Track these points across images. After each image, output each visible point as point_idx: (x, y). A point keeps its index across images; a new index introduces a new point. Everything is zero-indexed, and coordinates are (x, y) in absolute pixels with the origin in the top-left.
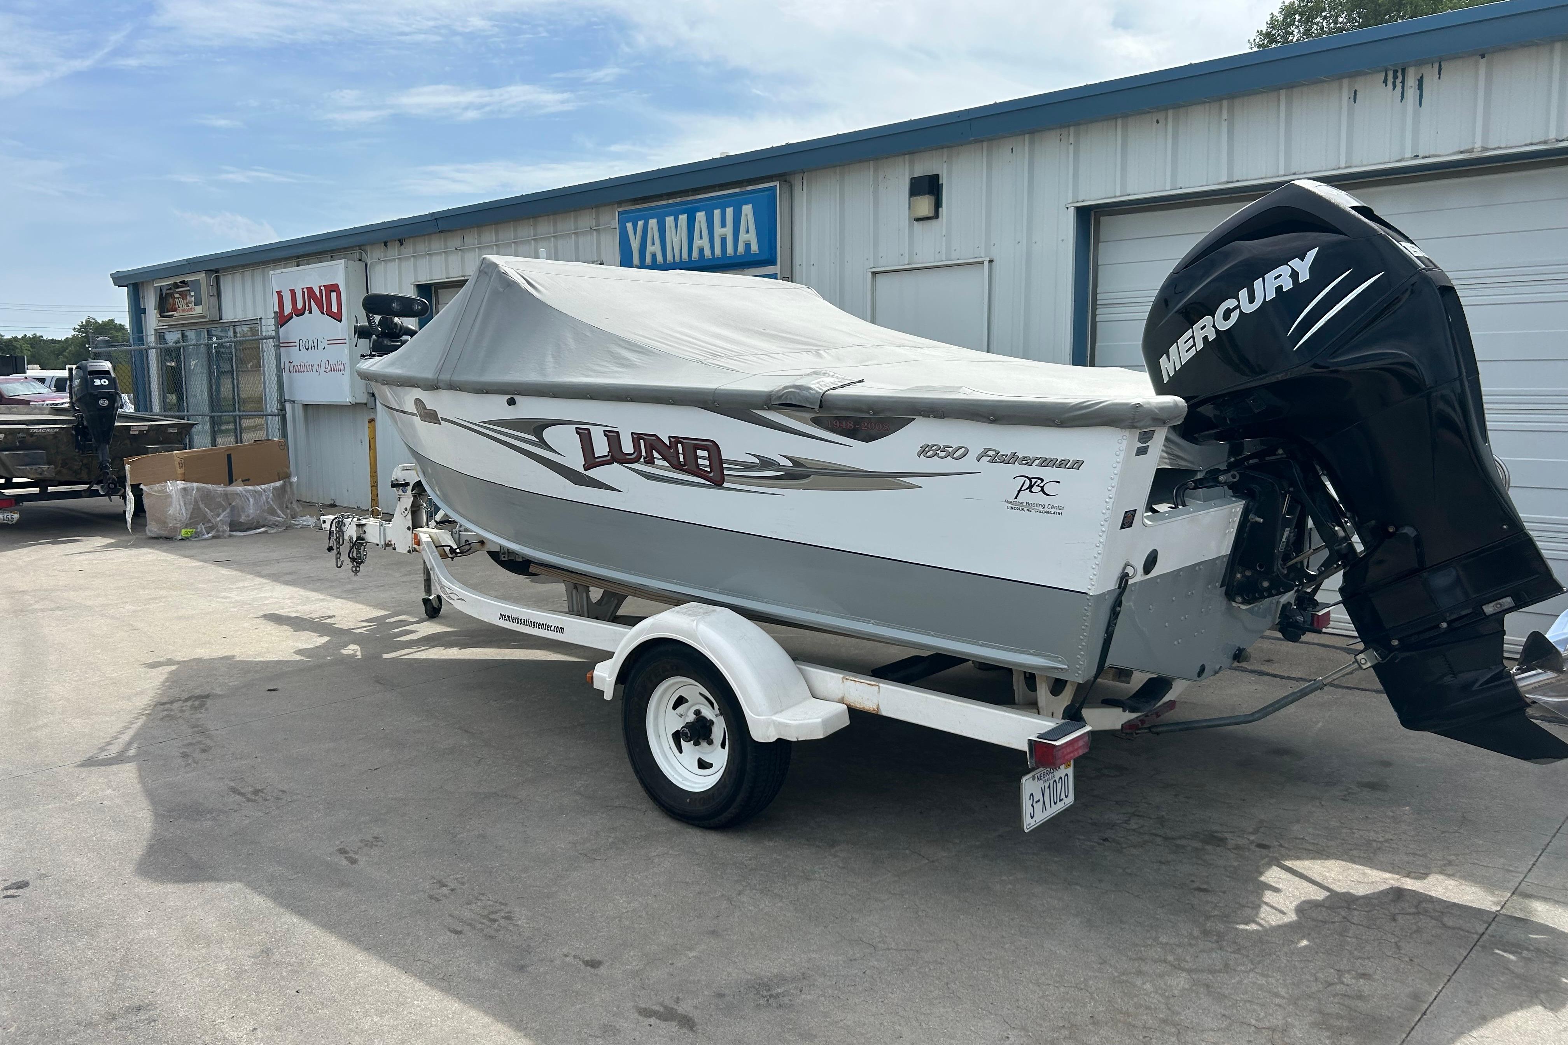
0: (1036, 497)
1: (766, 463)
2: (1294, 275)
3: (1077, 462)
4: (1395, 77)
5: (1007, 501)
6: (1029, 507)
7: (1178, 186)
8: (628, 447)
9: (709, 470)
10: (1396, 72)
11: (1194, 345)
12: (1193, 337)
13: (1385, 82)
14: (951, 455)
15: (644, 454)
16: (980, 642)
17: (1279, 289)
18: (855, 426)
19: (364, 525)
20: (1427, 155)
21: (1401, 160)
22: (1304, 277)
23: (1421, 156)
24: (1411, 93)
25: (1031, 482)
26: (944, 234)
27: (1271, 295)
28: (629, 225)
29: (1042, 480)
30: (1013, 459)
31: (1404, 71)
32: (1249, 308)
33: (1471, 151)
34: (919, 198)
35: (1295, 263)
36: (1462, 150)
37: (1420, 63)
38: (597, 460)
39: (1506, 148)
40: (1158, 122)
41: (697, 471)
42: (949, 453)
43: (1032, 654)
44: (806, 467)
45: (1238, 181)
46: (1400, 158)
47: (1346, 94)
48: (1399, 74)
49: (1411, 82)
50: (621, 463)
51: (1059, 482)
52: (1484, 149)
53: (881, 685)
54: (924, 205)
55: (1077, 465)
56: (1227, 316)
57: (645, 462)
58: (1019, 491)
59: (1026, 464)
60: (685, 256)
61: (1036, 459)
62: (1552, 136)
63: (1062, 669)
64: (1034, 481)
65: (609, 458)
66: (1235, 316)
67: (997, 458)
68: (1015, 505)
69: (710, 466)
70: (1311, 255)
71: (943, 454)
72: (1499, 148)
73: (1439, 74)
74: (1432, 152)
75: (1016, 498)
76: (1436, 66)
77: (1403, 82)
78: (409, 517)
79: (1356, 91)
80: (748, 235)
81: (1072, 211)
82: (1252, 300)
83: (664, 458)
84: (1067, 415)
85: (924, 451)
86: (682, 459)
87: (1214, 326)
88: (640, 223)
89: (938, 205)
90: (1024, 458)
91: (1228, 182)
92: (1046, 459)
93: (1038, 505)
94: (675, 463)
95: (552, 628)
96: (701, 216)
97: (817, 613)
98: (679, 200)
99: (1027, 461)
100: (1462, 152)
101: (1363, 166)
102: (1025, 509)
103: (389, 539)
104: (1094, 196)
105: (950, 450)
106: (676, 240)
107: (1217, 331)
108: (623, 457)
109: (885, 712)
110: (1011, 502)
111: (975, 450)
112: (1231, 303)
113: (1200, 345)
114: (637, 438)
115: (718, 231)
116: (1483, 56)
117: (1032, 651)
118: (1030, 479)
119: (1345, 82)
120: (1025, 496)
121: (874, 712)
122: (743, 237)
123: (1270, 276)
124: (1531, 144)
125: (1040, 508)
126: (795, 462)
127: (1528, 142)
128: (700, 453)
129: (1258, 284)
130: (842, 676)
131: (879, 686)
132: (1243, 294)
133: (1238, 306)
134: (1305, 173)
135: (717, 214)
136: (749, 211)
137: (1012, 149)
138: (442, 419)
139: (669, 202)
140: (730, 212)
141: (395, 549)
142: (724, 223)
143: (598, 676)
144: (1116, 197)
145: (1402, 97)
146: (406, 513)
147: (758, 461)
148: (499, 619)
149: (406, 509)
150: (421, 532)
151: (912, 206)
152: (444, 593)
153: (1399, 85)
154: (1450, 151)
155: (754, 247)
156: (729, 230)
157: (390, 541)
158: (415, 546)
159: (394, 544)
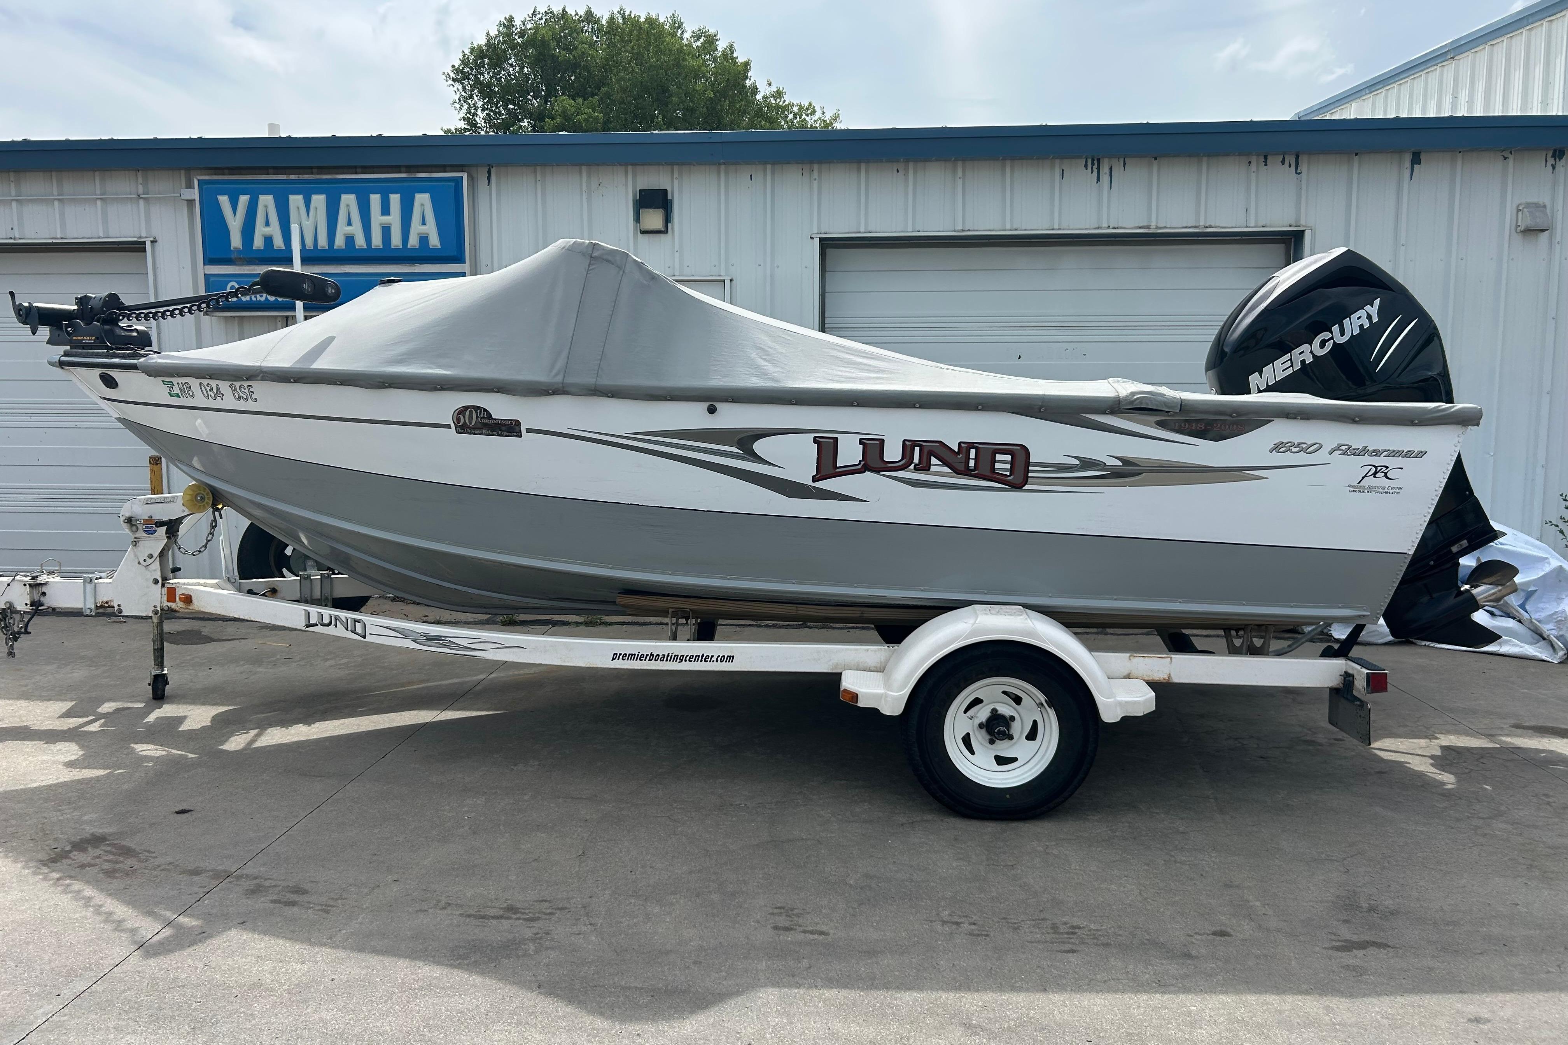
0: (1381, 481)
1: (1087, 464)
2: (1369, 317)
3: (1422, 452)
4: (1093, 164)
5: (1350, 486)
6: (1370, 489)
7: (917, 229)
8: (893, 453)
9: (1008, 473)
10: (1093, 160)
11: (1292, 366)
12: (1291, 360)
13: (1086, 166)
14: (1304, 450)
15: (916, 460)
16: (1292, 605)
17: (1361, 326)
18: (1206, 427)
19: (45, 584)
20: (1116, 226)
21: (1098, 228)
23: (1111, 227)
24: (1105, 178)
25: (1376, 469)
26: (676, 249)
27: (1357, 331)
28: (224, 200)
29: (1387, 467)
30: (1364, 451)
31: (1099, 160)
33: (1148, 227)
34: (651, 210)
35: (1368, 307)
36: (1140, 225)
37: (1110, 157)
38: (838, 470)
39: (1170, 228)
40: (898, 171)
41: (993, 476)
42: (1302, 448)
43: (1340, 608)
44: (1139, 466)
45: (969, 230)
46: (1097, 226)
47: (1058, 172)
48: (1096, 162)
49: (1105, 170)
50: (877, 471)
51: (1402, 468)
52: (1157, 227)
53: (1173, 656)
54: (653, 219)
55: (1421, 454)
56: (1323, 344)
57: (915, 469)
58: (1363, 478)
59: (1375, 455)
60: (323, 242)
61: (1386, 451)
62: (1202, 223)
63: (1364, 616)
64: (1379, 468)
65: (859, 467)
66: (1329, 346)
67: (1348, 451)
68: (1357, 488)
70: (1377, 302)
71: (1297, 449)
72: (1165, 227)
73: (1124, 166)
74: (1120, 225)
75: (1359, 483)
76: (1122, 160)
77: (1098, 168)
78: (157, 565)
79: (1063, 170)
80: (424, 227)
81: (817, 241)
82: (1342, 333)
83: (945, 463)
84: (1426, 417)
85: (1277, 448)
86: (972, 463)
87: (1311, 352)
88: (244, 199)
89: (667, 220)
90: (1374, 451)
91: (963, 231)
92: (1394, 451)
93: (1379, 487)
94: (961, 467)
95: (714, 659)
96: (348, 201)
97: (1116, 599)
98: (306, 177)
99: (1377, 453)
100: (1140, 228)
101: (1069, 229)
102: (1366, 491)
103: (105, 600)
104: (839, 229)
105: (1304, 446)
106: (308, 224)
107: (1314, 356)
108: (883, 466)
109: (1176, 679)
110: (1353, 487)
111: (1329, 445)
112: (1326, 335)
113: (1298, 367)
114: (908, 447)
115: (377, 219)
116: (1156, 159)
117: (1340, 605)
118: (1376, 467)
119: (1057, 162)
120: (1370, 481)
121: (1164, 681)
122: (416, 229)
123: (1354, 316)
124: (1186, 227)
125: (1380, 490)
126: (1125, 461)
127: (1185, 225)
128: (999, 457)
129: (1346, 322)
130: (1128, 655)
131: (1171, 658)
132: (1336, 328)
133: (1332, 338)
134: (1025, 230)
135: (375, 199)
136: (423, 200)
137: (751, 176)
138: (529, 430)
139: (292, 177)
140: (395, 199)
141: (120, 611)
142: (386, 211)
143: (866, 693)
144: (860, 232)
145: (1098, 180)
146: (150, 561)
147: (1078, 462)
148: (613, 659)
149: (151, 556)
150: (184, 584)
151: (637, 219)
152: (444, 646)
153: (1095, 171)
154: (1132, 226)
155: (434, 241)
156: (394, 219)
157: (107, 602)
158: (170, 604)
159: (119, 605)
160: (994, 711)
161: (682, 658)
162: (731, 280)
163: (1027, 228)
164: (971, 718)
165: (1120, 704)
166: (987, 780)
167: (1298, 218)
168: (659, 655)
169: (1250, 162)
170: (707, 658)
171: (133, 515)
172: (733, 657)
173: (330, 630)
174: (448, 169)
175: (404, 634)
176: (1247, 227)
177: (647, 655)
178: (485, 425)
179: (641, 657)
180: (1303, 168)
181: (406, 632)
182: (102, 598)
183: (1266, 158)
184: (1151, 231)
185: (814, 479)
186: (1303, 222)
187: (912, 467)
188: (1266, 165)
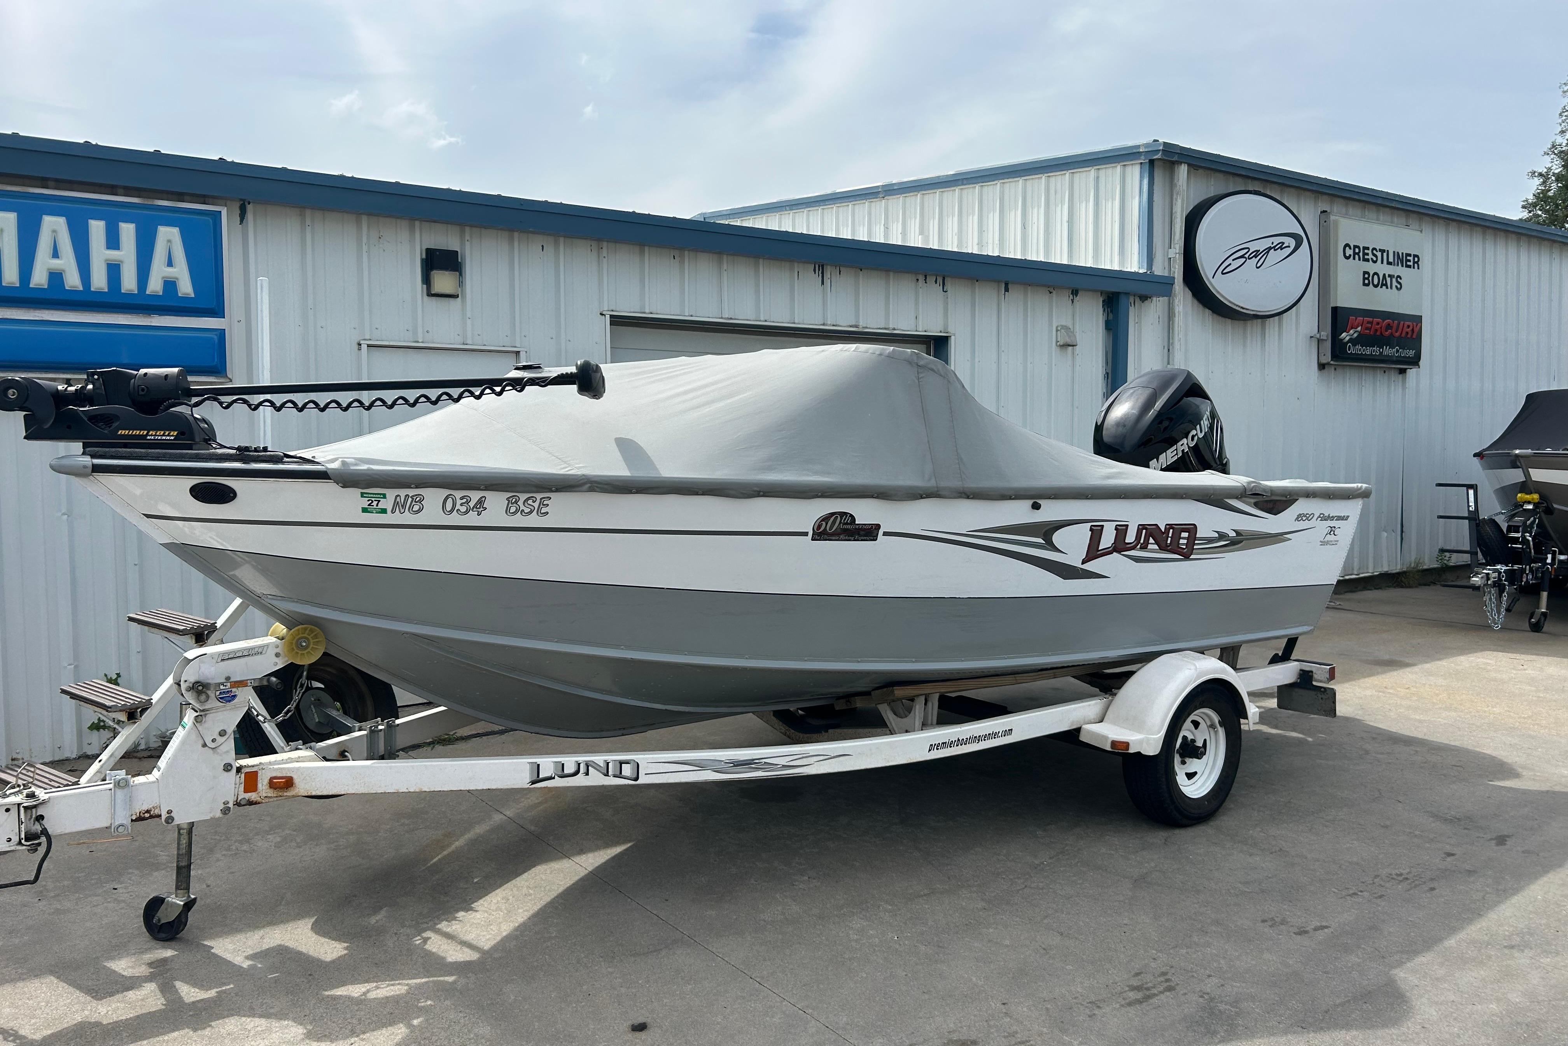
1: (1222, 536)
4: (819, 269)
10: (819, 266)
13: (815, 271)
14: (1307, 519)
20: (835, 324)
23: (832, 324)
24: (828, 282)
26: (468, 316)
31: (823, 266)
33: (856, 326)
37: (829, 265)
40: (674, 258)
44: (1242, 536)
46: (823, 322)
47: (796, 273)
48: (821, 268)
49: (827, 275)
52: (863, 328)
54: (443, 281)
60: (12, 278)
71: (1304, 519)
73: (840, 274)
74: (838, 322)
76: (838, 268)
77: (823, 273)
78: (231, 744)
79: (799, 272)
80: (170, 269)
81: (608, 317)
85: (1298, 518)
89: (459, 284)
96: (53, 224)
100: (851, 326)
101: (803, 324)
103: (146, 807)
104: (628, 308)
111: (1317, 515)
115: (100, 253)
116: (862, 271)
119: (795, 264)
122: (159, 270)
124: (880, 329)
134: (773, 322)
135: (97, 228)
136: (169, 234)
137: (543, 246)
140: (128, 231)
141: (170, 819)
142: (113, 242)
143: (1135, 740)
144: (644, 313)
145: (823, 283)
146: (220, 740)
147: (1217, 535)
148: (930, 750)
149: (222, 733)
151: (427, 280)
152: (758, 769)
153: (820, 275)
154: (845, 324)
155: (186, 288)
156: (127, 254)
157: (148, 811)
158: (248, 796)
159: (170, 812)
160: (1184, 737)
161: (978, 739)
163: (774, 320)
167: (946, 326)
168: (963, 739)
169: (918, 280)
170: (995, 735)
171: (201, 679)
172: (1012, 730)
173: (580, 781)
175: (701, 765)
176: (916, 331)
177: (955, 741)
178: (845, 531)
179: (951, 744)
180: (948, 286)
181: (705, 763)
182: (143, 806)
183: (926, 277)
184: (860, 330)
185: (1083, 562)
186: (949, 330)
187: (1139, 547)
188: (926, 283)
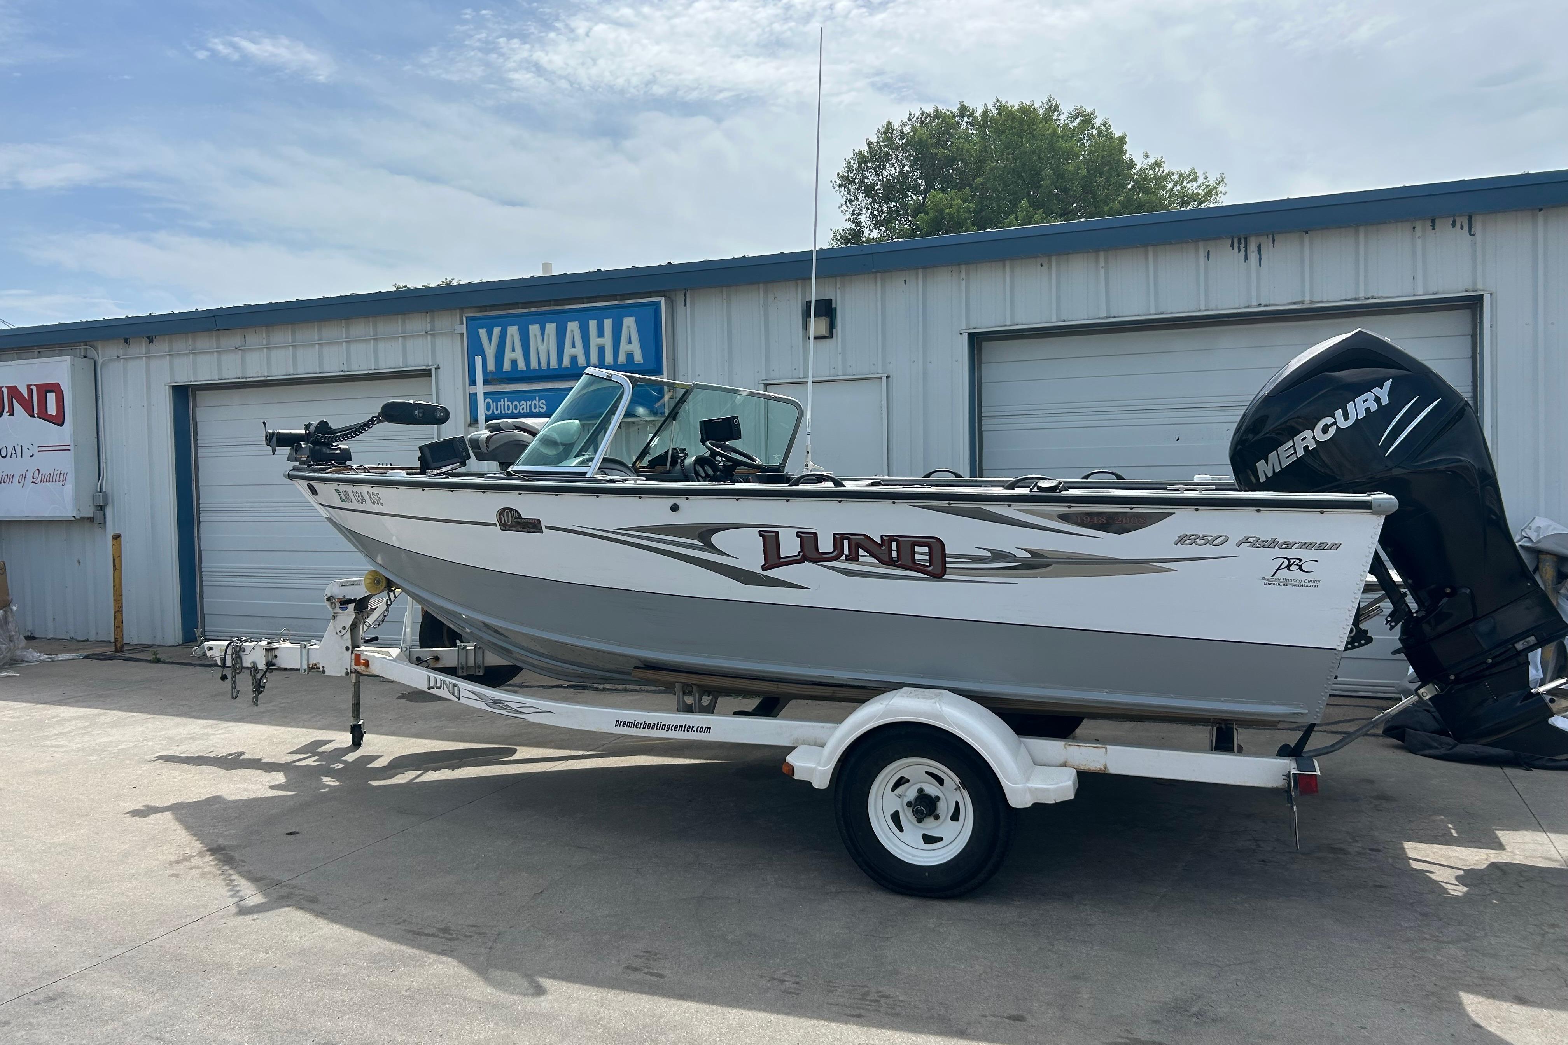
0: (1295, 574)
1: (998, 556)
2: (1377, 400)
3: (1335, 544)
4: (1240, 243)
5: (1264, 579)
6: (1286, 582)
7: (1062, 319)
8: (826, 545)
10: (1240, 240)
11: (1295, 452)
13: (1232, 246)
14: (1210, 542)
15: (846, 552)
16: (1222, 699)
17: (1368, 410)
18: (1107, 520)
19: (276, 648)
20: (1268, 304)
21: (1248, 307)
22: (1385, 401)
23: (1263, 305)
24: (1253, 256)
25: (1289, 562)
26: (839, 352)
27: (1362, 415)
28: (483, 332)
29: (1301, 560)
30: (1274, 543)
31: (1246, 239)
32: (1344, 424)
33: (1302, 302)
35: (1377, 390)
36: (1294, 301)
37: (1258, 235)
38: (782, 560)
39: (1327, 302)
40: (1042, 265)
41: (914, 566)
42: (1207, 540)
43: (1274, 704)
44: (1047, 558)
45: (1115, 317)
46: (1247, 305)
47: (1202, 254)
48: (1243, 241)
49: (1253, 247)
50: (814, 561)
51: (1317, 561)
52: (1312, 302)
53: (1108, 747)
54: (817, 326)
55: (1335, 546)
56: (1325, 430)
57: (846, 559)
58: (1277, 570)
59: (1286, 548)
60: (554, 363)
61: (1296, 543)
62: (1362, 294)
63: (1302, 714)
64: (1292, 561)
65: (799, 557)
66: (1332, 431)
67: (1257, 543)
68: (1271, 582)
69: (930, 561)
70: (1388, 384)
71: (1202, 542)
72: (1322, 302)
73: (1274, 243)
74: (1272, 302)
75: (1273, 575)
76: (1271, 237)
77: (1246, 247)
78: (348, 636)
79: (1209, 251)
80: (630, 346)
81: (966, 336)
82: (1346, 417)
83: (872, 555)
85: (1182, 540)
86: (895, 554)
87: (1314, 438)
88: (497, 331)
89: (832, 326)
90: (1284, 543)
91: (1107, 318)
92: (1306, 543)
93: (1295, 580)
94: (886, 559)
95: (695, 729)
96: (573, 326)
97: (1043, 687)
98: (543, 309)
99: (1287, 545)
100: (1294, 303)
101: (1217, 310)
102: (1282, 584)
103: (315, 662)
104: (986, 323)
105: (1210, 538)
106: (543, 349)
107: (1316, 441)
108: (818, 556)
109: (1113, 770)
110: (1268, 579)
112: (1329, 420)
113: (1301, 453)
114: (838, 539)
115: (594, 341)
116: (1307, 233)
117: (1274, 702)
118: (1289, 560)
119: (1201, 244)
120: (1283, 574)
121: (1101, 772)
122: (624, 347)
123: (1359, 400)
124: (1346, 300)
125: (1297, 583)
126: (1035, 554)
127: (1343, 298)
128: (918, 549)
129: (1350, 406)
130: (1063, 743)
131: (1106, 748)
132: (1339, 413)
133: (1335, 423)
134: (1171, 313)
135: (593, 324)
136: (629, 322)
137: (905, 281)
138: (547, 528)
139: (533, 310)
140: (608, 323)
141: (324, 672)
142: (601, 334)
143: (801, 767)
144: (1006, 326)
145: (1246, 258)
146: (344, 632)
147: (990, 554)
148: (616, 726)
149: (344, 628)
150: (366, 651)
151: (806, 327)
152: (503, 709)
153: (1243, 250)
154: (1285, 302)
155: (638, 357)
156: (607, 341)
157: (316, 665)
158: (356, 667)
159: (323, 667)
160: (921, 790)
161: (668, 728)
162: (888, 377)
163: (1173, 311)
164: (900, 796)
165: (1032, 791)
166: (910, 857)
167: (1475, 283)
168: (650, 724)
169: (1414, 228)
170: (689, 729)
171: (333, 595)
172: (710, 728)
173: (440, 693)
174: (652, 294)
175: (481, 697)
176: (1414, 295)
177: (642, 724)
178: (518, 523)
179: (637, 725)
180: (1478, 228)
181: (483, 696)
182: (313, 661)
183: (1433, 222)
184: (1305, 306)
185: (764, 568)
186: (1480, 286)
187: (843, 557)
188: (1434, 229)
